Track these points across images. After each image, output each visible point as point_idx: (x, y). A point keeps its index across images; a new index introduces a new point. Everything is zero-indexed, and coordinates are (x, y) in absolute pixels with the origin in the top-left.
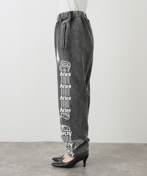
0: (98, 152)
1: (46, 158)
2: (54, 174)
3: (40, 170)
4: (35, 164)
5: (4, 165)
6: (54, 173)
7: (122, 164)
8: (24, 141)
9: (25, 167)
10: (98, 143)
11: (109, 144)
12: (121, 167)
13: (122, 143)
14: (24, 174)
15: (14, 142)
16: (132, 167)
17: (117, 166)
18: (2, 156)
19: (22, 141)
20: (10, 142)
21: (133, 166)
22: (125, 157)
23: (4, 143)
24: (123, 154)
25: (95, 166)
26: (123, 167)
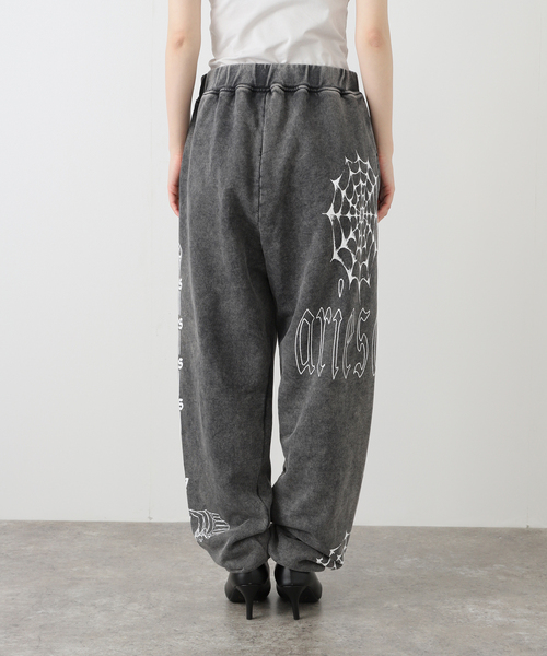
0: (409, 560)
2: (248, 632)
3: (203, 618)
4: (186, 599)
5: (79, 601)
6: (250, 630)
7: (491, 602)
8: (152, 520)
9: (149, 608)
10: (413, 528)
11: (452, 531)
12: (487, 610)
13: (497, 529)
14: (147, 631)
15: (120, 523)
16: (527, 612)
17: (471, 609)
18: (75, 569)
19: (148, 521)
21: (529, 608)
22: (504, 578)
23: (85, 525)
24: (497, 567)
25: (396, 605)
26: (494, 611)
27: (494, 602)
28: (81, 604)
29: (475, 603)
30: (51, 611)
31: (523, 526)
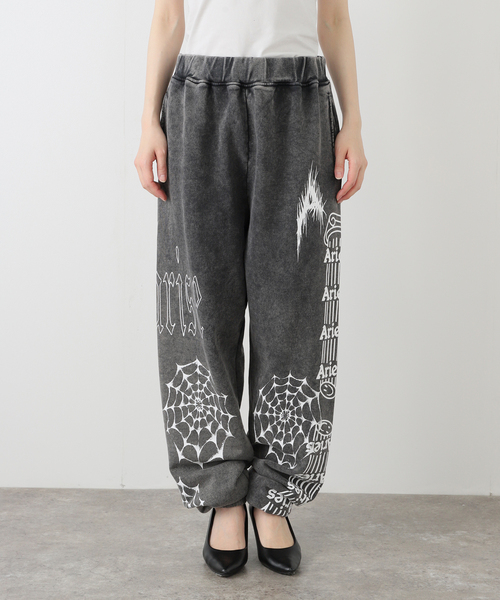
0: (374, 526)
1: (194, 545)
2: (211, 596)
3: (168, 582)
4: (153, 563)
5: (48, 565)
6: (213, 594)
7: (452, 567)
8: (128, 486)
9: (116, 572)
10: (379, 496)
11: (417, 498)
12: (447, 575)
13: (461, 496)
14: (112, 595)
15: (93, 490)
16: (487, 577)
17: (431, 574)
18: (46, 534)
19: (121, 488)
20: (79, 491)
21: (489, 573)
22: (465, 544)
23: (58, 491)
24: (459, 533)
25: (358, 570)
26: (454, 576)
27: (455, 568)
28: (49, 568)
29: (436, 568)
30: (19, 575)
31: (486, 493)
